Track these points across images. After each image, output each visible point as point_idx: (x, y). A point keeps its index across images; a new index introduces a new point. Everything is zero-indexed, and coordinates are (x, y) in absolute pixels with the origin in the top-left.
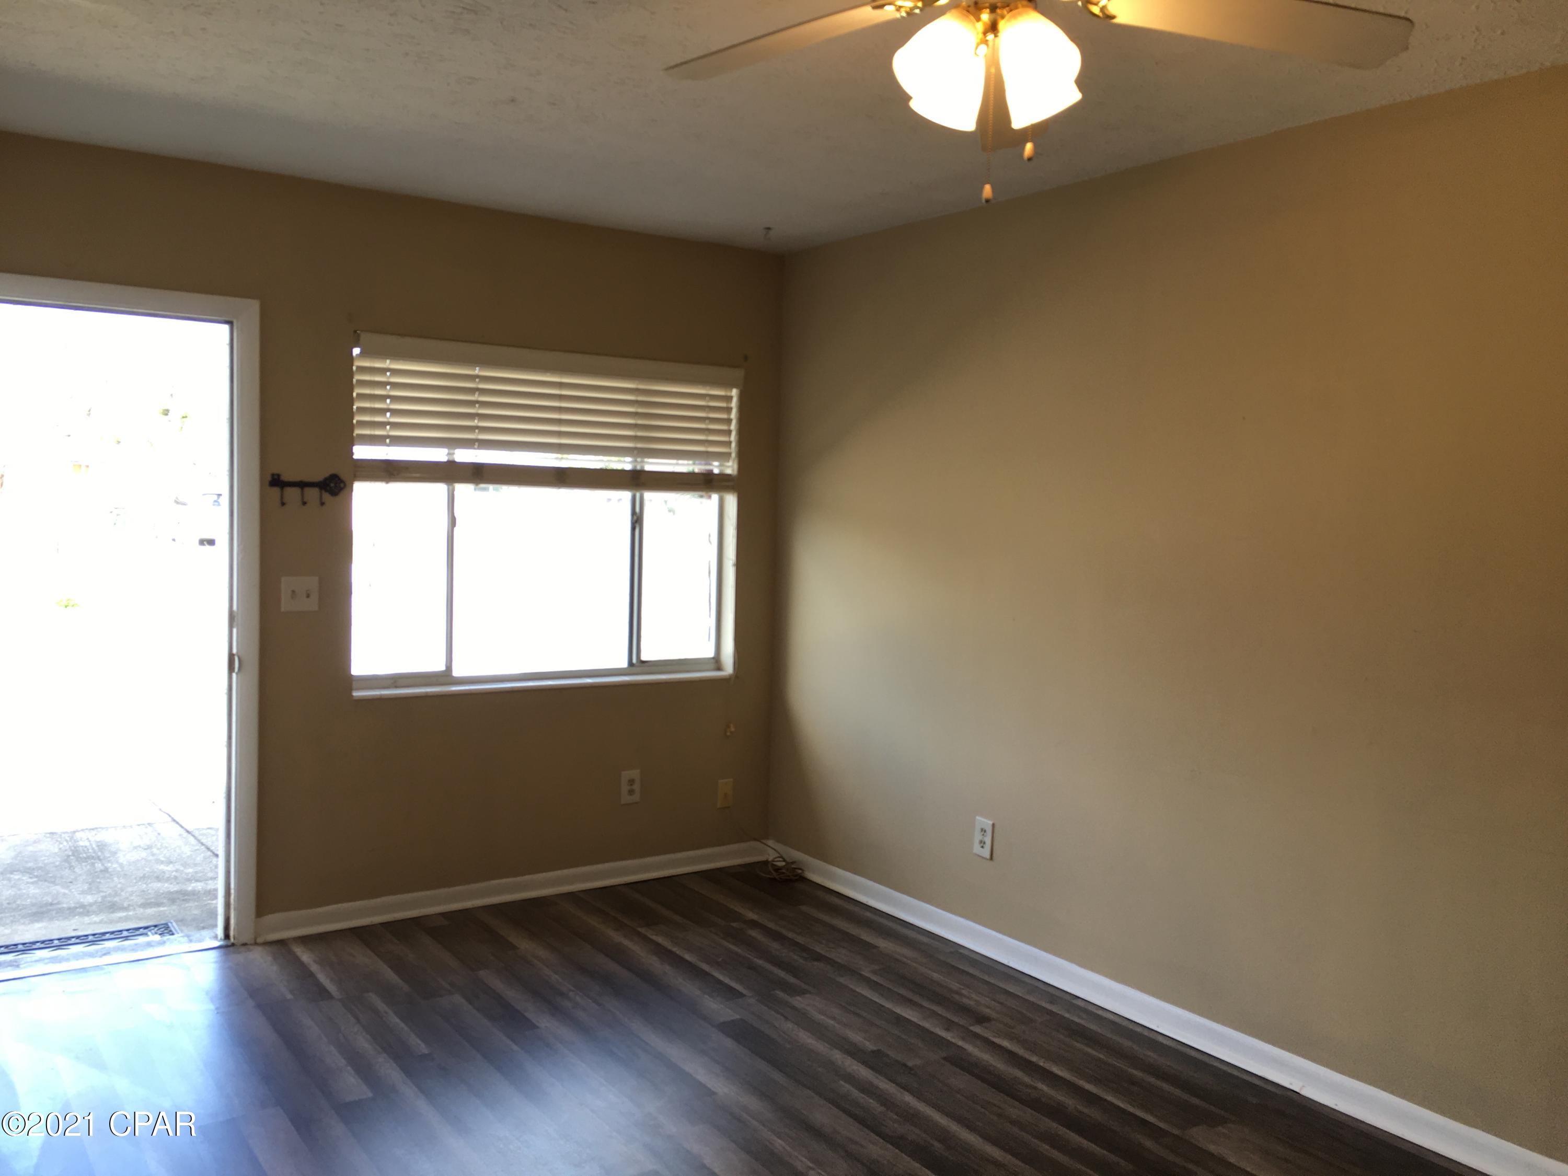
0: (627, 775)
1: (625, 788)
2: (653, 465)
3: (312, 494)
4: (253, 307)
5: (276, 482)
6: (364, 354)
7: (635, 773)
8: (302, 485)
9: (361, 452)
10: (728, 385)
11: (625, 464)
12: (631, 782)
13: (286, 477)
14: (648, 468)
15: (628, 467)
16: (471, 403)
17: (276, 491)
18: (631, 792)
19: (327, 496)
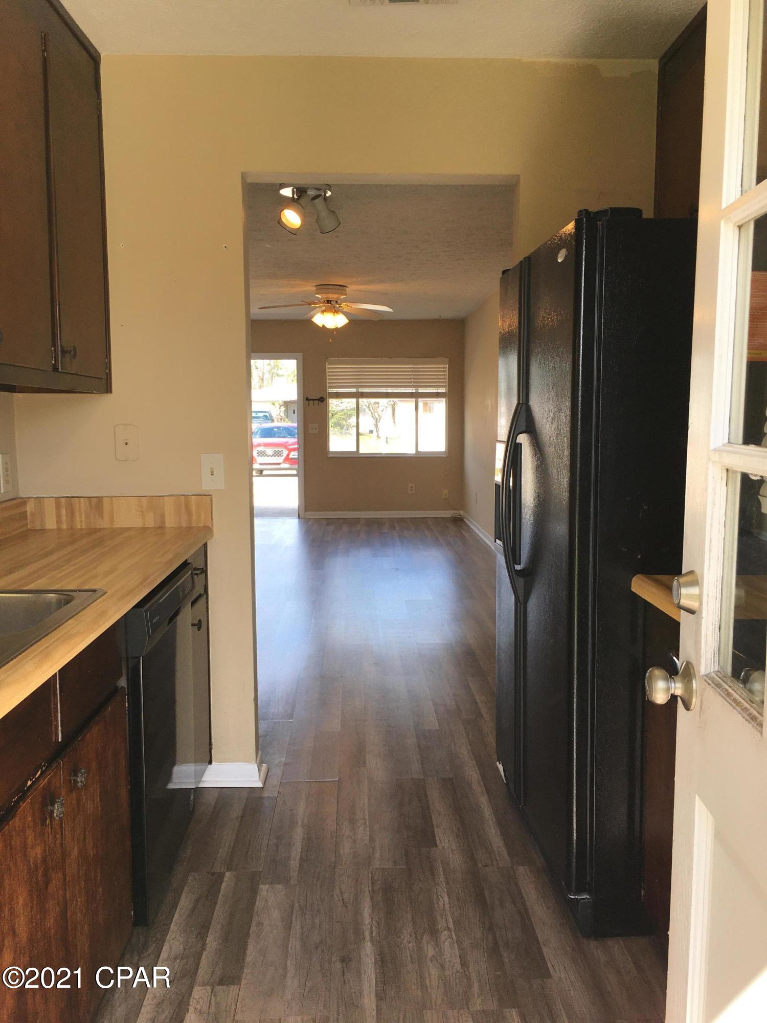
0: (410, 485)
1: (409, 489)
2: (421, 390)
3: (316, 402)
4: (300, 355)
5: (307, 399)
6: (328, 364)
7: (413, 485)
8: (314, 400)
9: (331, 390)
10: (445, 364)
11: (413, 390)
12: (412, 487)
13: (309, 398)
14: (419, 391)
15: (414, 391)
16: (361, 375)
17: (307, 401)
18: (412, 490)
19: (320, 403)
